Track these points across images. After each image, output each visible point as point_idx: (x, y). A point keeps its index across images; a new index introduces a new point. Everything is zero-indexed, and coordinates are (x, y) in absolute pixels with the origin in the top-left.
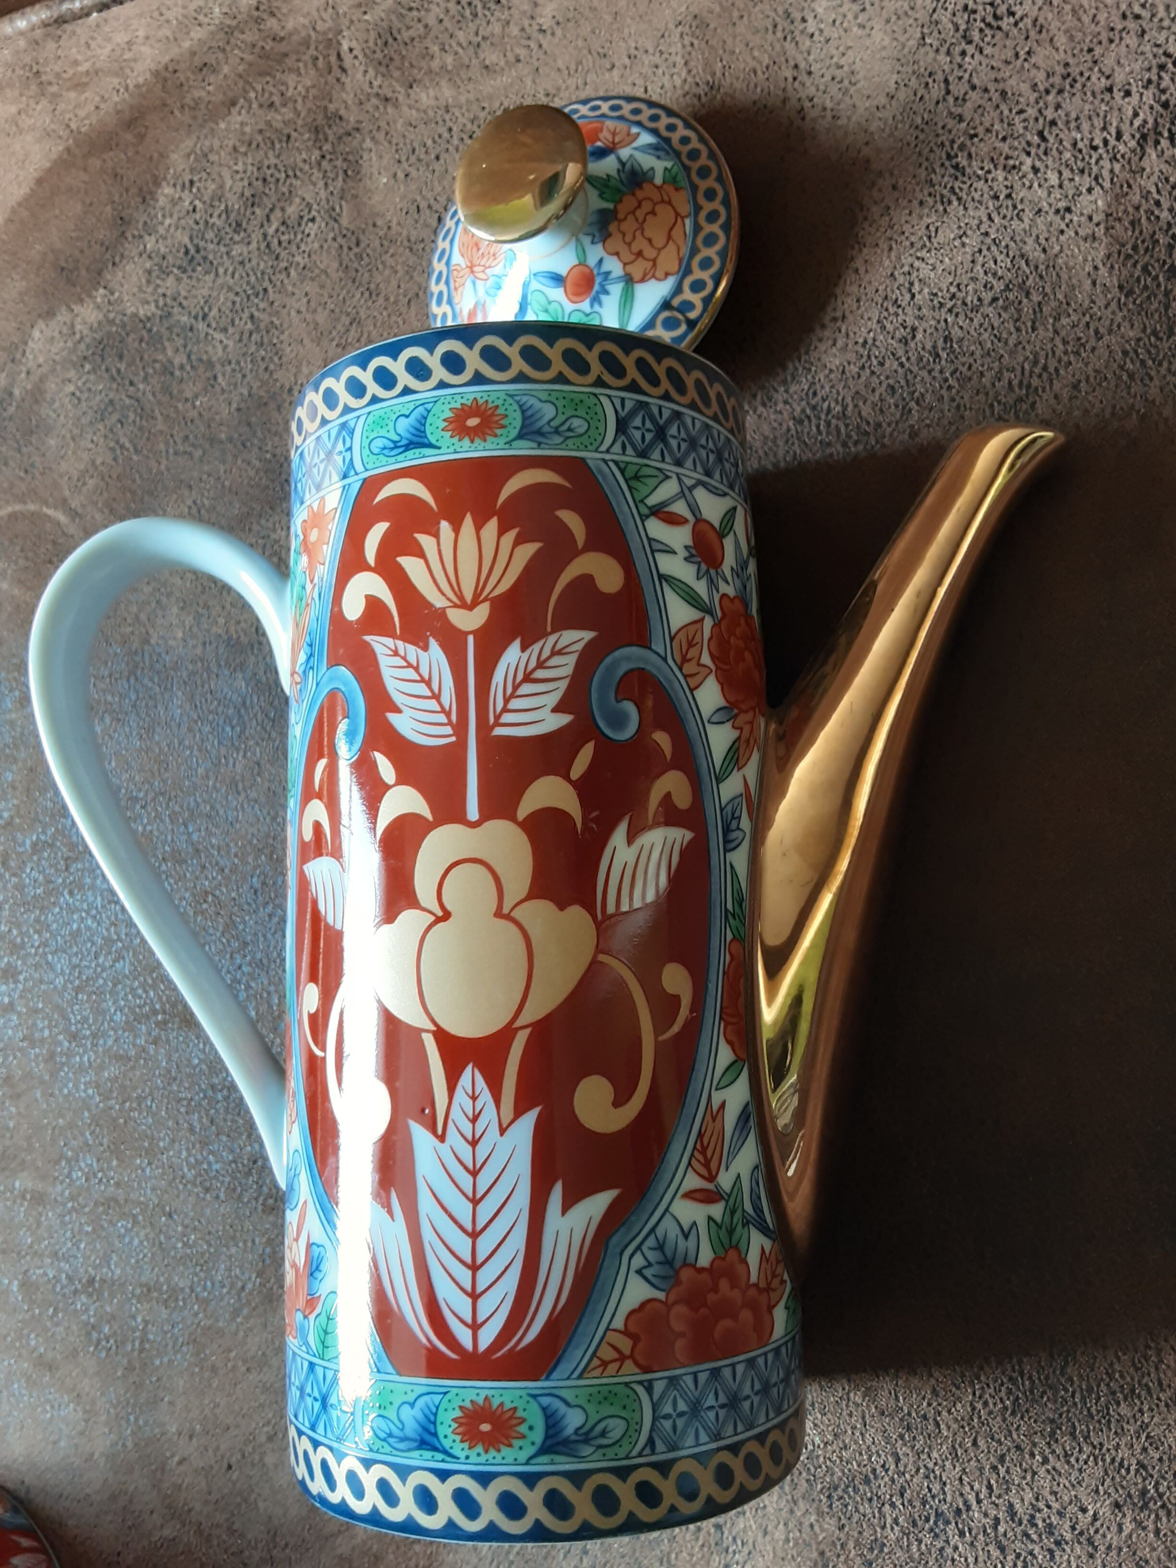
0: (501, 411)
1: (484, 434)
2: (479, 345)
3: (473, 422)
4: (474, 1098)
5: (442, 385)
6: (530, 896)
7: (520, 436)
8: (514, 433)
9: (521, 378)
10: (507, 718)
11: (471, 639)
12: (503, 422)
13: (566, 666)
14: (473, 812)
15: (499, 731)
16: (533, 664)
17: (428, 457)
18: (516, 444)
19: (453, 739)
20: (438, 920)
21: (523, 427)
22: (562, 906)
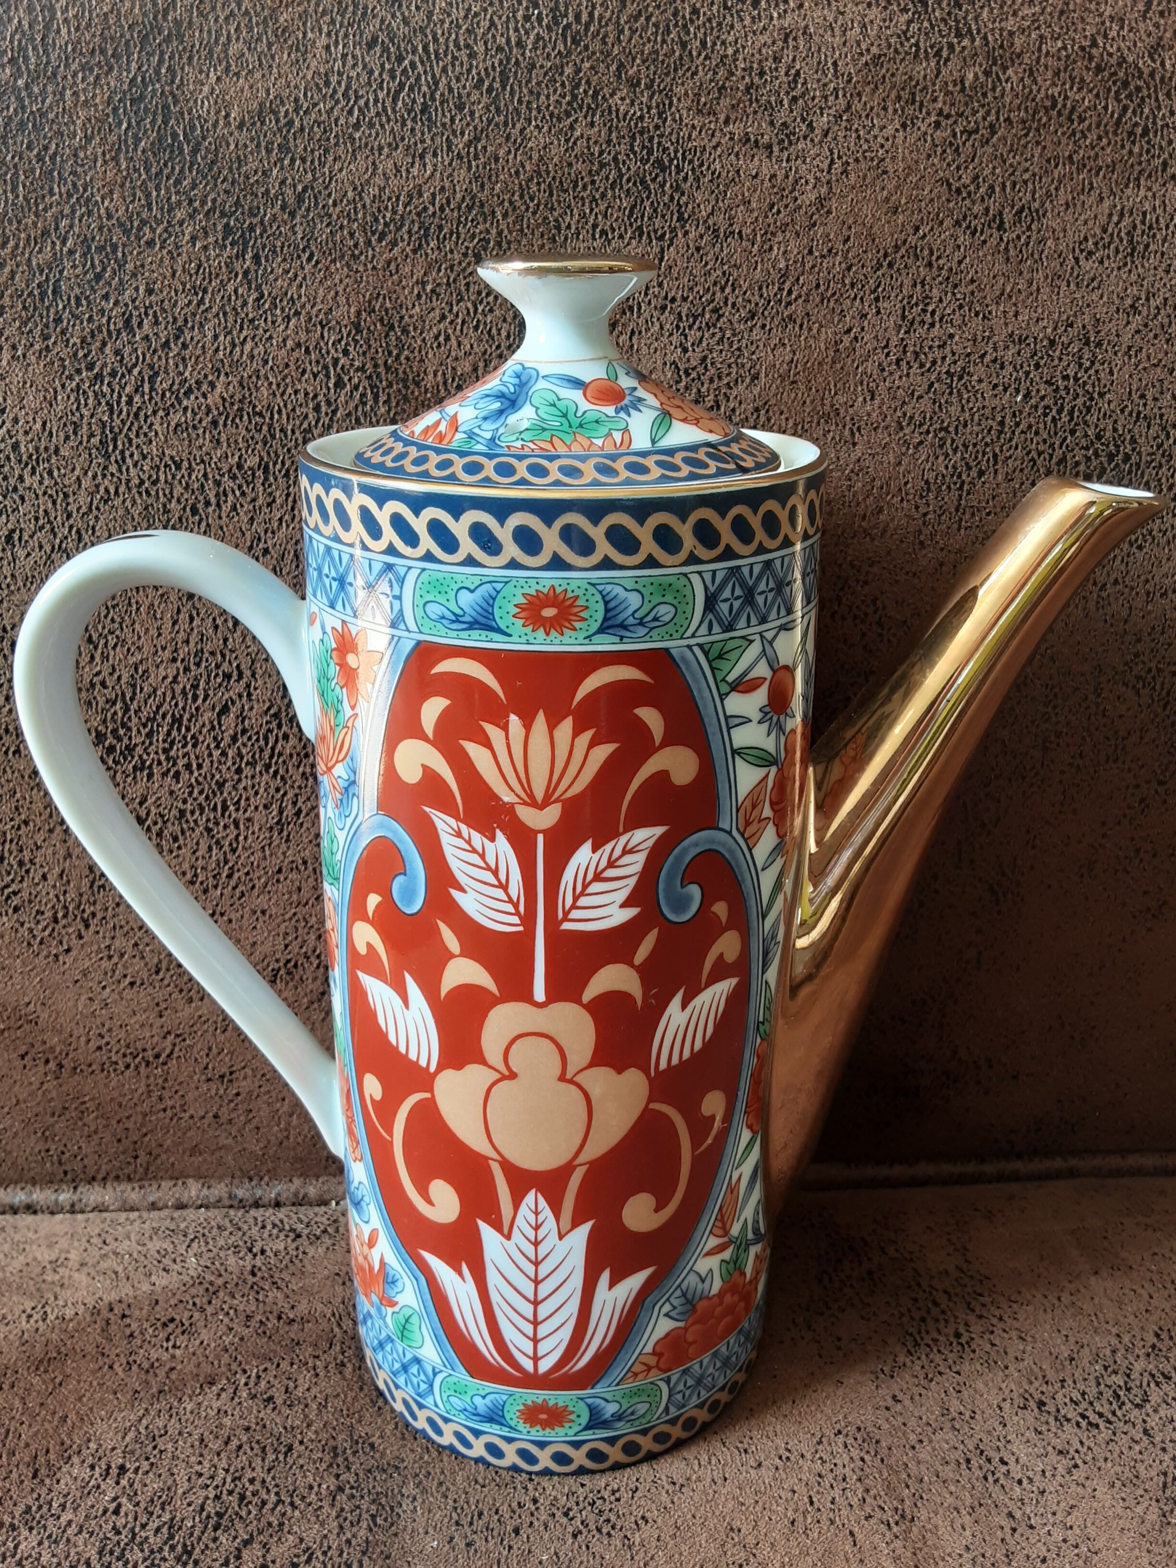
0: (581, 602)
1: (561, 626)
2: (558, 524)
3: (549, 612)
4: (537, 1213)
5: (513, 564)
6: (592, 1064)
7: (601, 630)
8: (595, 626)
9: (607, 564)
10: (575, 914)
11: (540, 838)
12: (582, 614)
13: (636, 863)
14: (539, 993)
15: (567, 926)
16: (604, 863)
17: (497, 642)
18: (597, 638)
19: (521, 928)
20: (503, 1078)
21: (605, 619)
22: (620, 1070)
